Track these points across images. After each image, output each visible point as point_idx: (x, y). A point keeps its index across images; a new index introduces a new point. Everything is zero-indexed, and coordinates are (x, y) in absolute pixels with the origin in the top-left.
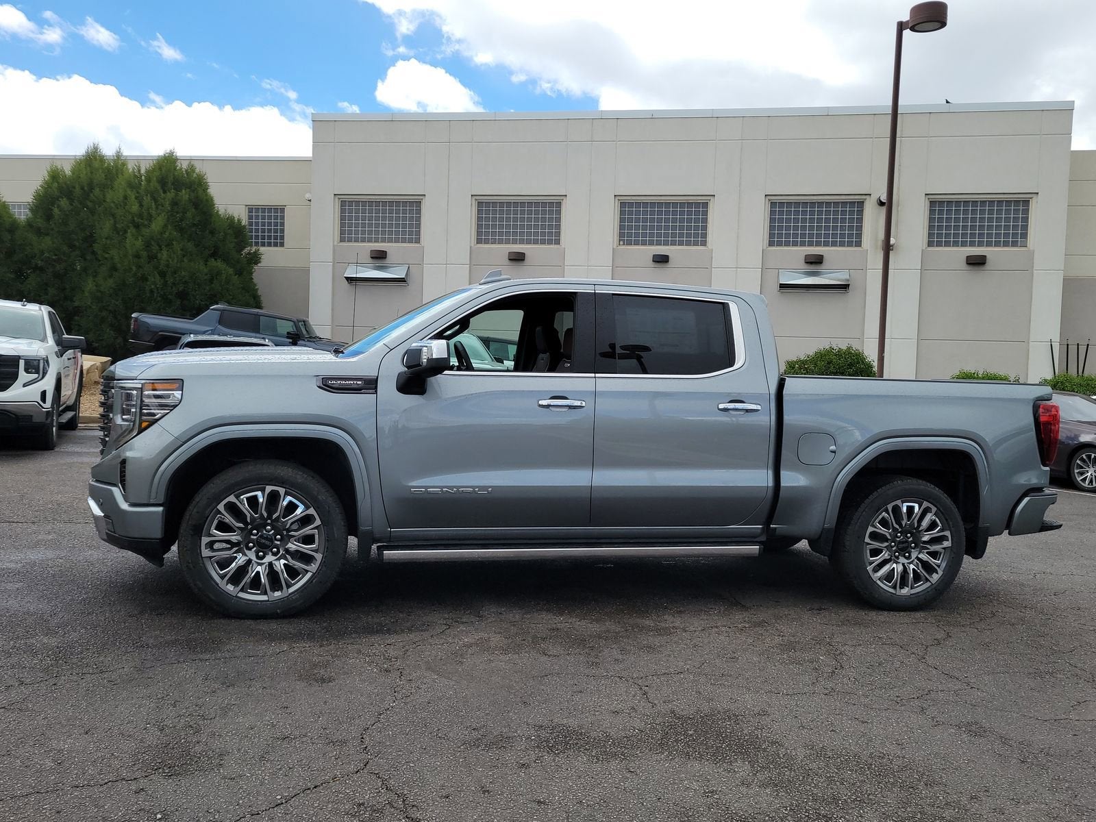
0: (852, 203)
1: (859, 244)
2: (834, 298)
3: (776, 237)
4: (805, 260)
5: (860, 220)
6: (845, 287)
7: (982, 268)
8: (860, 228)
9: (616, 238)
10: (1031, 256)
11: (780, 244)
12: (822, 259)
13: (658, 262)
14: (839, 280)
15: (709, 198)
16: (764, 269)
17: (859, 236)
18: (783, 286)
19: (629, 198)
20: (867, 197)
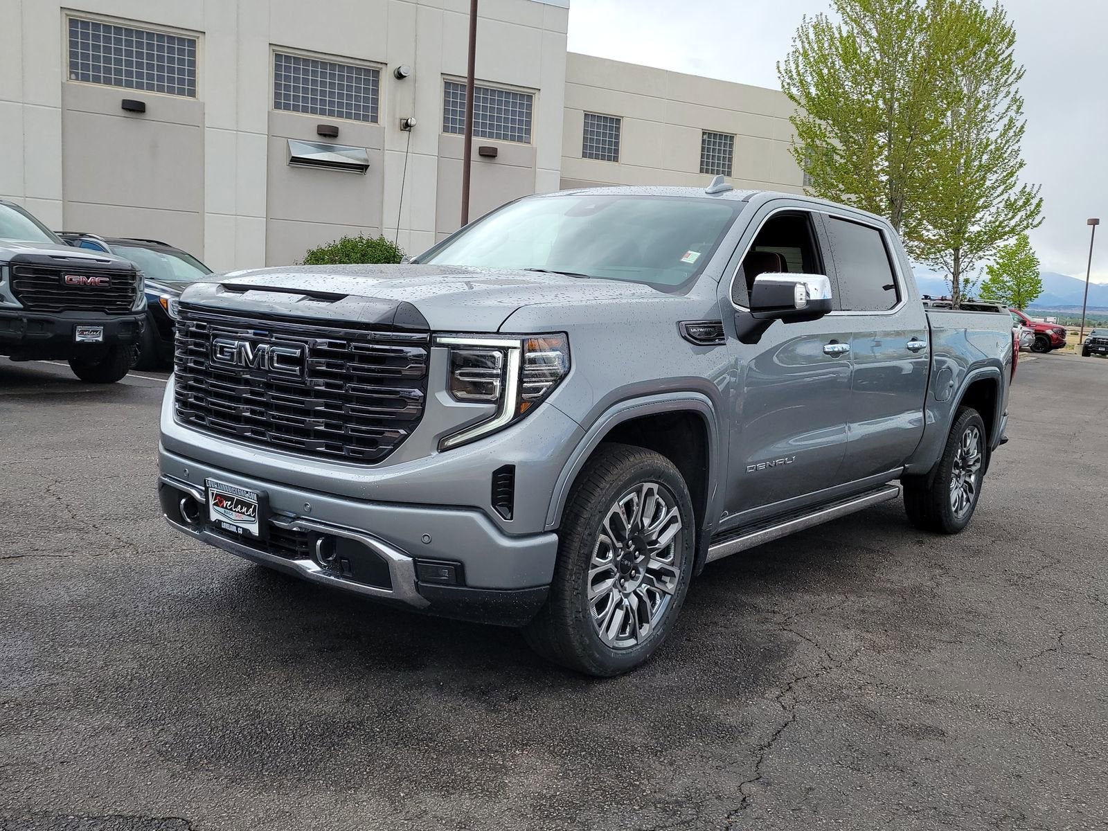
0: (367, 71)
1: (375, 119)
2: (351, 178)
3: (283, 99)
4: (318, 131)
5: (376, 92)
6: (363, 168)
7: (493, 161)
8: (376, 101)
9: (66, 69)
10: (534, 152)
11: (287, 107)
12: (337, 133)
13: (130, 110)
14: (358, 159)
15: (197, 35)
16: (271, 136)
17: (375, 109)
18: (295, 160)
19: (83, 15)
20: (383, 66)
